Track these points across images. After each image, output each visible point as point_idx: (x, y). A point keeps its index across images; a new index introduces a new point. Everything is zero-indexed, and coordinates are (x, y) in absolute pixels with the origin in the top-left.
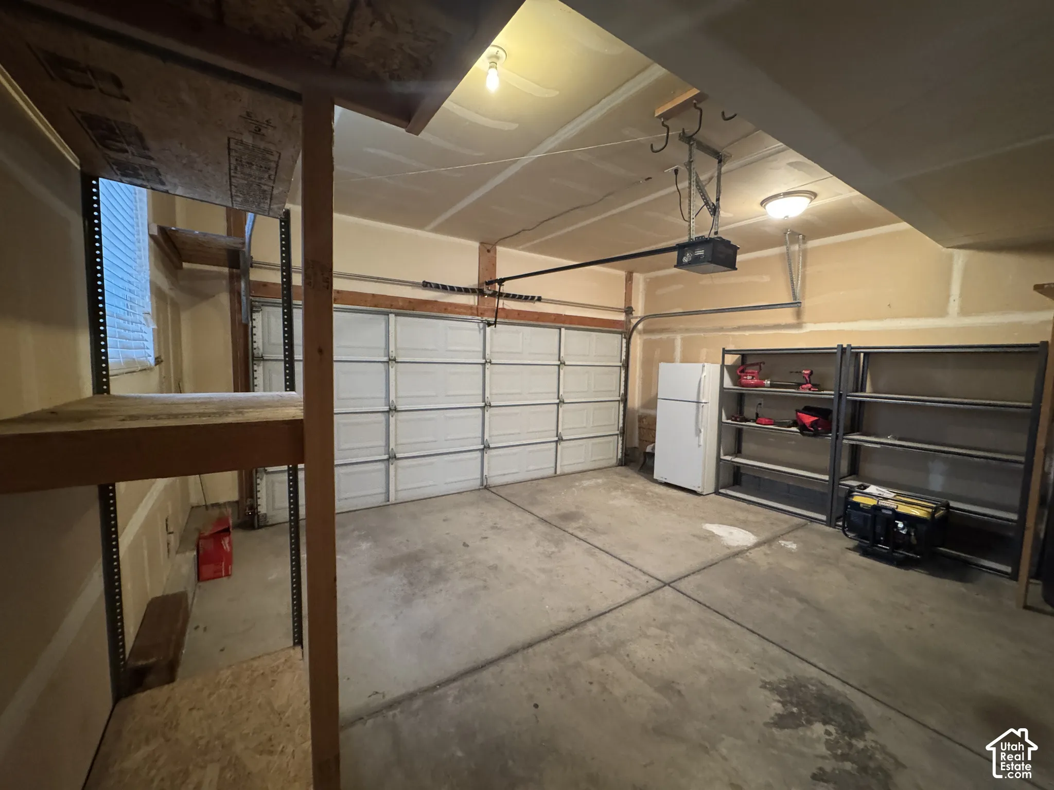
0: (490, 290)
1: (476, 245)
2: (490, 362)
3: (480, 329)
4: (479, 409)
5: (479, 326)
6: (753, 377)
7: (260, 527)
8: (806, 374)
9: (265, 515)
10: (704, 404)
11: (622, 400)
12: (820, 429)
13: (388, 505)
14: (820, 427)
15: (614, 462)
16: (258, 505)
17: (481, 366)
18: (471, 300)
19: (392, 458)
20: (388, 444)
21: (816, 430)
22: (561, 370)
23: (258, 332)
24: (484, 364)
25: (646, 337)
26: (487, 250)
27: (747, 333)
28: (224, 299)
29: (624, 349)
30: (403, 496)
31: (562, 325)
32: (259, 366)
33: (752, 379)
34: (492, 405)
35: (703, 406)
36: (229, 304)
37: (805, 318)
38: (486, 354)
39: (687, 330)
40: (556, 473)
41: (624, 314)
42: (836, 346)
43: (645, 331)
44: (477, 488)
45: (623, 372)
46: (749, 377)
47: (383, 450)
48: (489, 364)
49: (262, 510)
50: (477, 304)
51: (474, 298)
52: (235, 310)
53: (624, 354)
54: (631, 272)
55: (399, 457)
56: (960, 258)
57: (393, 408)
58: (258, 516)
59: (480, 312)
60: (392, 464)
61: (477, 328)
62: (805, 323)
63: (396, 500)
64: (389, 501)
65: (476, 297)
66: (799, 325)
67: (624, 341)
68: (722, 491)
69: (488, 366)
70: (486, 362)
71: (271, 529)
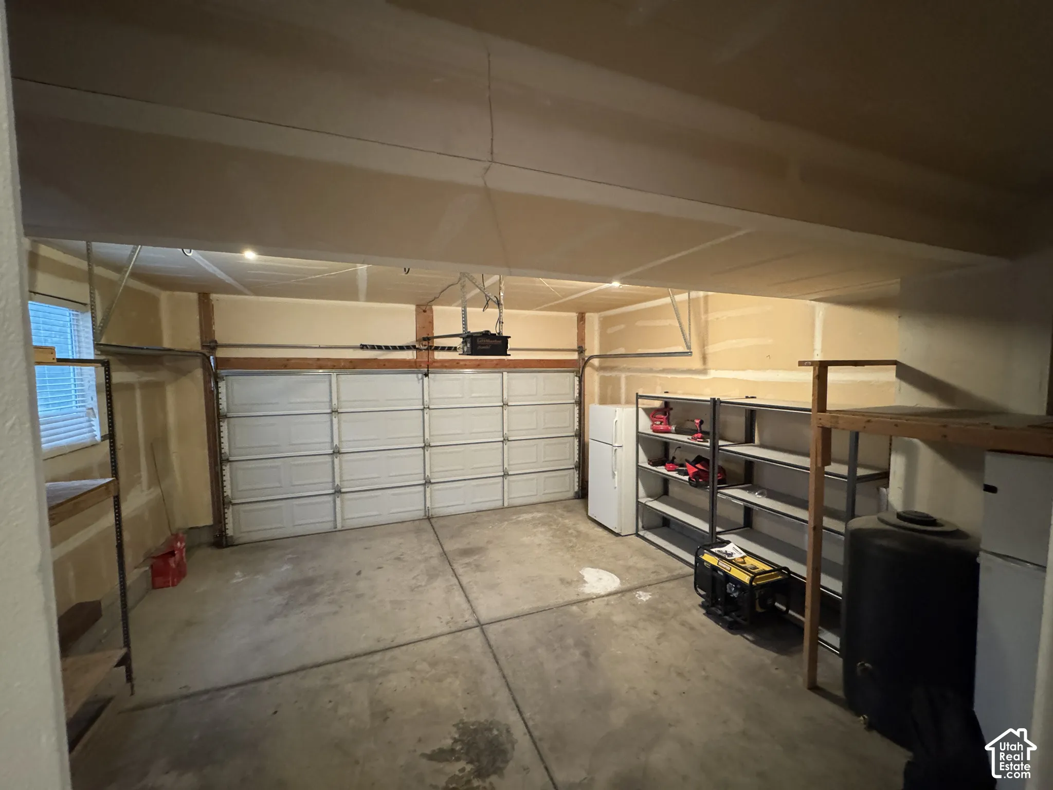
0: (425, 346)
1: (413, 307)
2: (428, 408)
3: (419, 380)
4: (421, 449)
5: (417, 377)
6: (662, 422)
7: (227, 546)
8: (697, 423)
9: (232, 537)
10: (617, 448)
11: (576, 436)
12: (700, 480)
13: (336, 531)
14: (701, 479)
15: (571, 494)
16: (226, 529)
17: (421, 412)
18: (410, 355)
19: (338, 492)
20: (334, 481)
21: (697, 481)
22: (504, 410)
23: (223, 397)
24: (423, 410)
25: (602, 373)
26: (424, 311)
27: (669, 376)
28: (199, 373)
29: (577, 387)
30: (350, 524)
31: (504, 369)
32: (224, 422)
33: (661, 424)
34: (431, 445)
35: (616, 450)
36: (202, 377)
37: (710, 363)
38: (425, 401)
39: (629, 370)
40: (503, 505)
41: (577, 353)
42: (709, 399)
43: (601, 368)
44: (421, 518)
45: (577, 408)
46: (658, 423)
47: (330, 485)
48: (428, 409)
49: (230, 532)
50: (415, 358)
51: (413, 353)
52: (207, 382)
53: (577, 391)
54: (583, 313)
55: (344, 491)
56: (821, 309)
57: (336, 451)
58: (226, 537)
59: (418, 365)
60: (338, 497)
61: (416, 379)
62: (710, 369)
63: (342, 527)
64: (336, 528)
65: (415, 352)
66: (704, 372)
67: (577, 379)
68: (641, 533)
69: (426, 411)
70: (424, 408)
71: (235, 548)
